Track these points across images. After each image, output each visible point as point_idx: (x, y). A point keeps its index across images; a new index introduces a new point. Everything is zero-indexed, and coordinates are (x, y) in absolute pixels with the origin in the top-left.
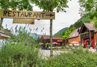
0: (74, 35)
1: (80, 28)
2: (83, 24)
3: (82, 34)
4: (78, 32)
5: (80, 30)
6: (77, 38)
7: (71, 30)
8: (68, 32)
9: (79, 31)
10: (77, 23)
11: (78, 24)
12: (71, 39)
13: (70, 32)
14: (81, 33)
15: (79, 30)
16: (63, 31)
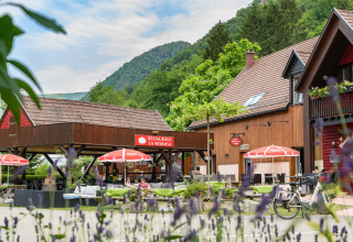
0: (251, 102)
1: (304, 50)
2: (335, 19)
3: (316, 90)
4: (287, 74)
5: (304, 60)
6: (278, 118)
7: (228, 64)
8: (202, 73)
9: (299, 71)
10: (263, 15)
11: (270, 20)
12: (228, 131)
13: (224, 78)
14: (314, 84)
15: (294, 59)
16: (155, 71)
